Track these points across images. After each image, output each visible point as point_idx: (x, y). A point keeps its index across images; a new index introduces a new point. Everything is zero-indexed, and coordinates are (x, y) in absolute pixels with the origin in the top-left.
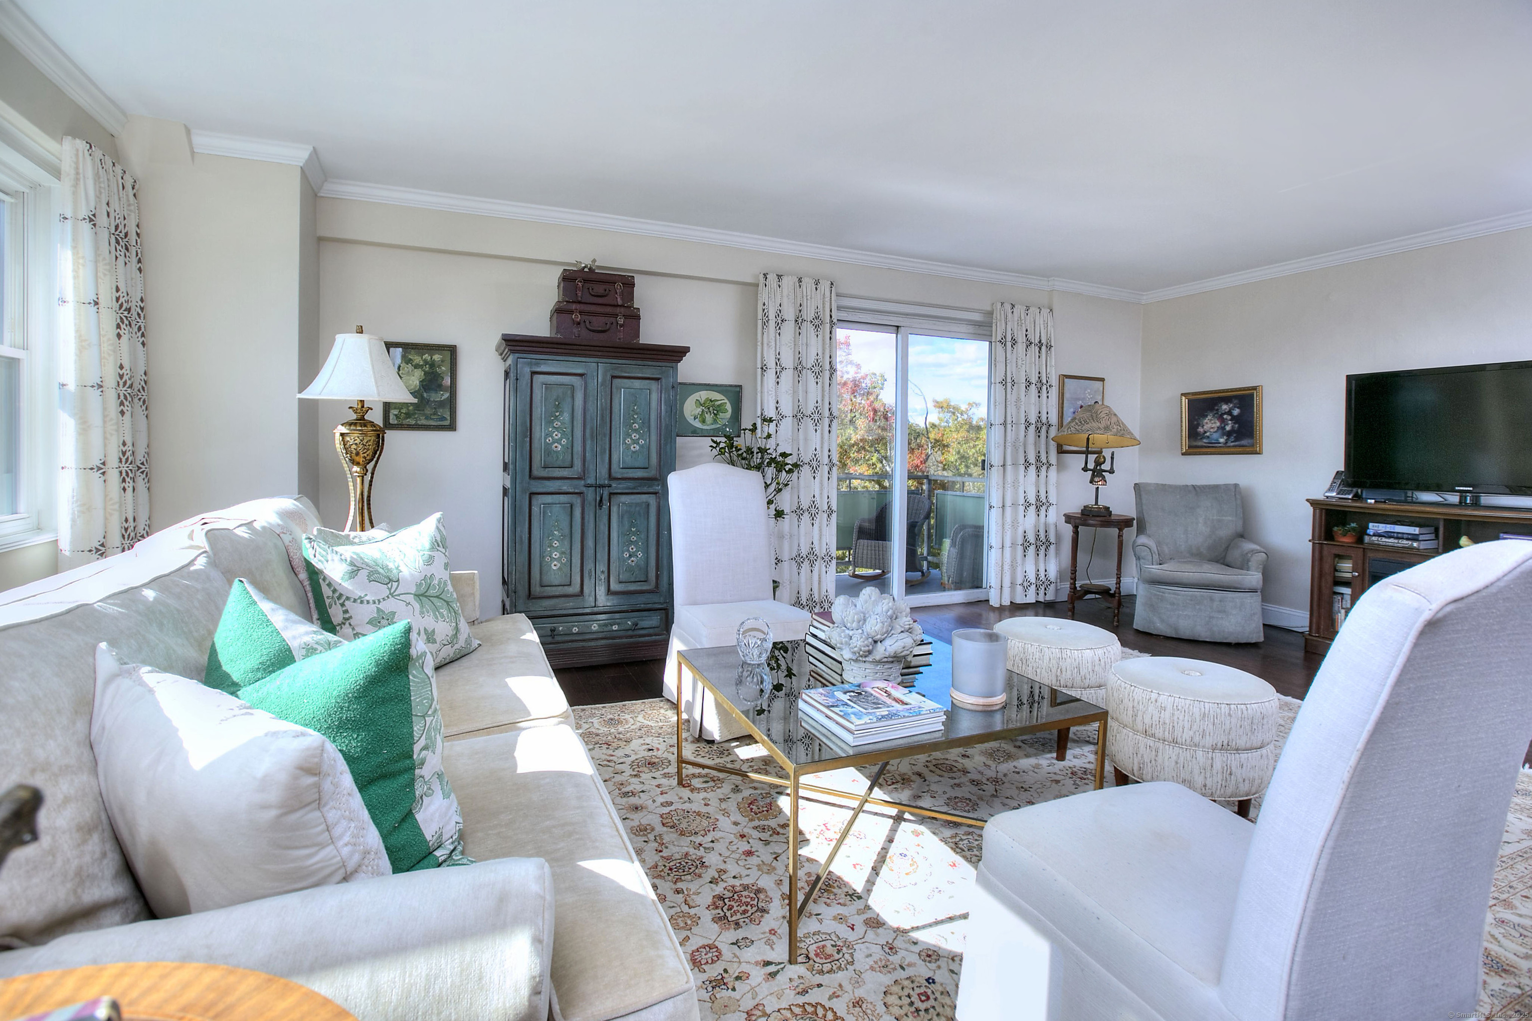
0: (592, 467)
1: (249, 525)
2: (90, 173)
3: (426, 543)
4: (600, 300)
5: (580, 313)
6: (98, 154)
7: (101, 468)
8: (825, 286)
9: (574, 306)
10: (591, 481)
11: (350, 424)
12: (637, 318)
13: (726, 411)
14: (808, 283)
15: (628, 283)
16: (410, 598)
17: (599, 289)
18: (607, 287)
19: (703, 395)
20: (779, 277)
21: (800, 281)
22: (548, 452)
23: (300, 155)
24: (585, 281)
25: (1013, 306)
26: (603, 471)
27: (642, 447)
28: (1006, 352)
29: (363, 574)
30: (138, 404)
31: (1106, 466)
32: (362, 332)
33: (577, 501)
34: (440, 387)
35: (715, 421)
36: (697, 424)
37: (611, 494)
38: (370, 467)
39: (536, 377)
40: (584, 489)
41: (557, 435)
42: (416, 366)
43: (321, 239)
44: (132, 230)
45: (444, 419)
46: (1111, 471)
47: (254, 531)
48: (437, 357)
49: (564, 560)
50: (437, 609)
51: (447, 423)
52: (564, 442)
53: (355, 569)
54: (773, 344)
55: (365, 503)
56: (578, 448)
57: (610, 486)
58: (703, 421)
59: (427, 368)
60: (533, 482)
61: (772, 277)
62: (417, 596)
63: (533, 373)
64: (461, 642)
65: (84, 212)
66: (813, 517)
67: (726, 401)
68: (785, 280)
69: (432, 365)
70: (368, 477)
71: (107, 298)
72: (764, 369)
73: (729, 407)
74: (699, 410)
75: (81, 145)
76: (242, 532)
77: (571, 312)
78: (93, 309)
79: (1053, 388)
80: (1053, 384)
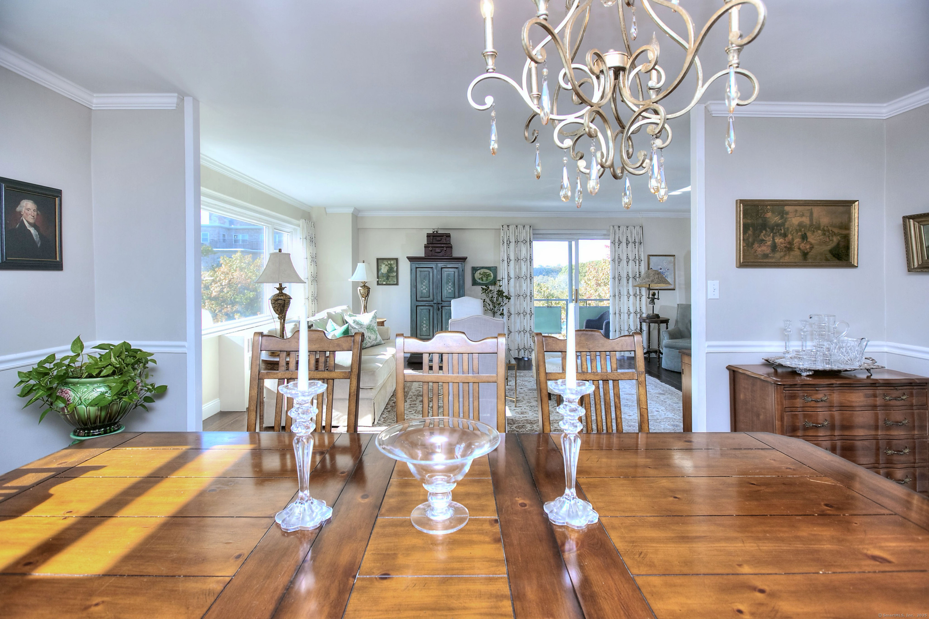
0: (436, 298)
1: (335, 312)
2: (305, 227)
3: (371, 317)
4: (439, 242)
5: (432, 247)
6: (307, 221)
7: (308, 299)
8: (527, 228)
9: (430, 245)
10: (435, 302)
11: (361, 287)
12: (451, 247)
13: (491, 276)
14: (520, 227)
15: (448, 236)
16: (365, 329)
17: (439, 238)
18: (441, 238)
19: (482, 271)
20: (508, 226)
21: (517, 226)
22: (422, 293)
23: (351, 210)
24: (433, 236)
25: (619, 227)
26: (439, 298)
27: (452, 291)
28: (615, 248)
29: (356, 323)
30: (315, 281)
31: (656, 297)
32: (364, 262)
33: (431, 308)
34: (393, 271)
35: (487, 280)
36: (480, 281)
37: (442, 306)
38: (367, 298)
39: (417, 269)
40: (433, 305)
41: (424, 287)
42: (386, 265)
43: (358, 229)
44: (314, 236)
45: (395, 282)
46: (658, 299)
47: (336, 313)
48: (392, 262)
49: (427, 327)
50: (371, 332)
51: (396, 283)
52: (426, 289)
53: (355, 321)
54: (506, 251)
55: (365, 307)
56: (431, 291)
57: (442, 304)
58: (482, 280)
59: (389, 266)
60: (417, 302)
61: (505, 227)
62: (367, 328)
63: (416, 268)
64: (378, 341)
65: (304, 237)
66: (524, 316)
67: (491, 273)
68: (510, 227)
69: (391, 264)
70: (366, 301)
71: (309, 257)
72: (503, 260)
73: (492, 275)
74: (481, 276)
75: (304, 220)
76: (334, 313)
77: (429, 247)
78: (306, 260)
79: (643, 261)
80: (643, 259)
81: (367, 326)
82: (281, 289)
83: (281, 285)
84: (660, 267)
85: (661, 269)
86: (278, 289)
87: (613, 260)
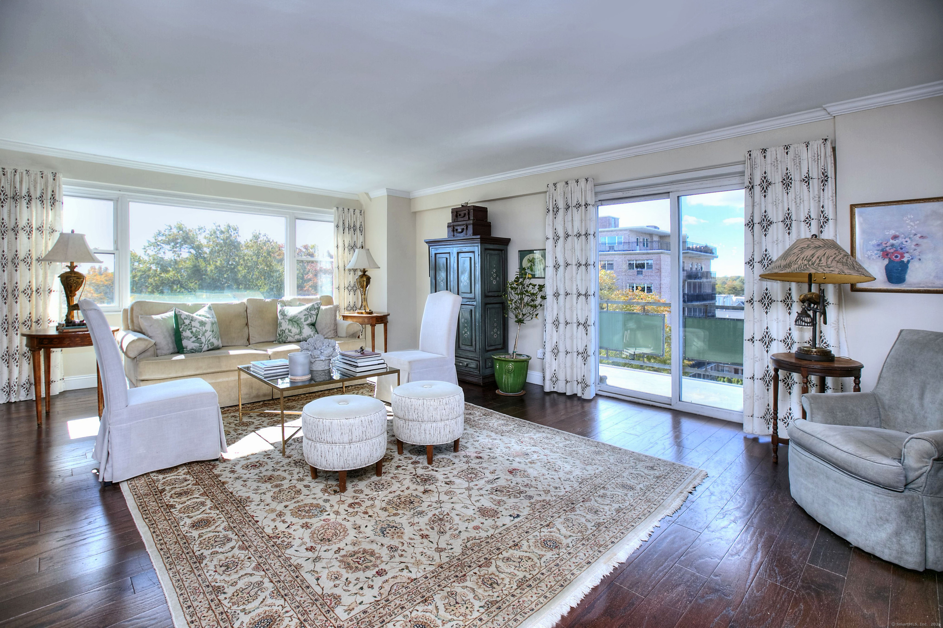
5: (454, 226)
14: (572, 184)
20: (555, 184)
21: (567, 183)
24: (457, 212)
25: (764, 151)
28: (753, 196)
43: (414, 213)
54: (551, 224)
61: (551, 186)
68: (559, 186)
72: (547, 239)
77: (451, 226)
79: (831, 222)
80: (831, 216)
81: (291, 317)
82: (72, 267)
83: (72, 263)
84: (892, 232)
85: (895, 237)
86: (69, 267)
87: (750, 224)
